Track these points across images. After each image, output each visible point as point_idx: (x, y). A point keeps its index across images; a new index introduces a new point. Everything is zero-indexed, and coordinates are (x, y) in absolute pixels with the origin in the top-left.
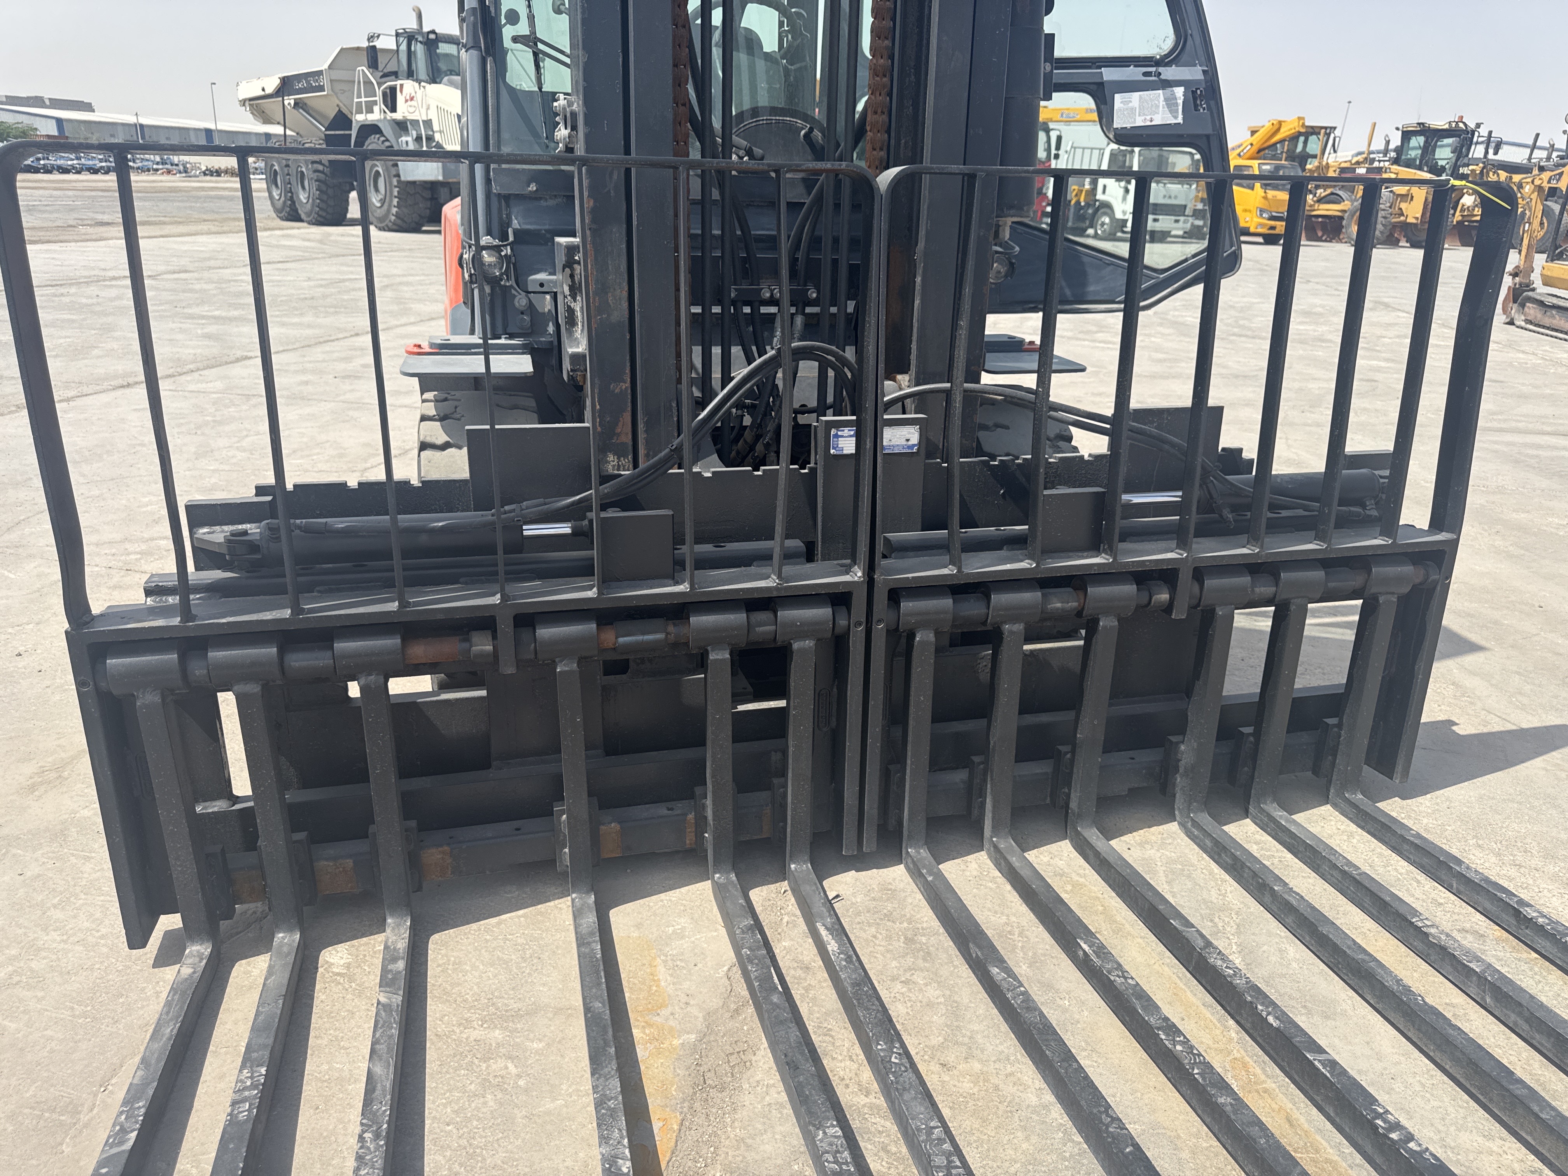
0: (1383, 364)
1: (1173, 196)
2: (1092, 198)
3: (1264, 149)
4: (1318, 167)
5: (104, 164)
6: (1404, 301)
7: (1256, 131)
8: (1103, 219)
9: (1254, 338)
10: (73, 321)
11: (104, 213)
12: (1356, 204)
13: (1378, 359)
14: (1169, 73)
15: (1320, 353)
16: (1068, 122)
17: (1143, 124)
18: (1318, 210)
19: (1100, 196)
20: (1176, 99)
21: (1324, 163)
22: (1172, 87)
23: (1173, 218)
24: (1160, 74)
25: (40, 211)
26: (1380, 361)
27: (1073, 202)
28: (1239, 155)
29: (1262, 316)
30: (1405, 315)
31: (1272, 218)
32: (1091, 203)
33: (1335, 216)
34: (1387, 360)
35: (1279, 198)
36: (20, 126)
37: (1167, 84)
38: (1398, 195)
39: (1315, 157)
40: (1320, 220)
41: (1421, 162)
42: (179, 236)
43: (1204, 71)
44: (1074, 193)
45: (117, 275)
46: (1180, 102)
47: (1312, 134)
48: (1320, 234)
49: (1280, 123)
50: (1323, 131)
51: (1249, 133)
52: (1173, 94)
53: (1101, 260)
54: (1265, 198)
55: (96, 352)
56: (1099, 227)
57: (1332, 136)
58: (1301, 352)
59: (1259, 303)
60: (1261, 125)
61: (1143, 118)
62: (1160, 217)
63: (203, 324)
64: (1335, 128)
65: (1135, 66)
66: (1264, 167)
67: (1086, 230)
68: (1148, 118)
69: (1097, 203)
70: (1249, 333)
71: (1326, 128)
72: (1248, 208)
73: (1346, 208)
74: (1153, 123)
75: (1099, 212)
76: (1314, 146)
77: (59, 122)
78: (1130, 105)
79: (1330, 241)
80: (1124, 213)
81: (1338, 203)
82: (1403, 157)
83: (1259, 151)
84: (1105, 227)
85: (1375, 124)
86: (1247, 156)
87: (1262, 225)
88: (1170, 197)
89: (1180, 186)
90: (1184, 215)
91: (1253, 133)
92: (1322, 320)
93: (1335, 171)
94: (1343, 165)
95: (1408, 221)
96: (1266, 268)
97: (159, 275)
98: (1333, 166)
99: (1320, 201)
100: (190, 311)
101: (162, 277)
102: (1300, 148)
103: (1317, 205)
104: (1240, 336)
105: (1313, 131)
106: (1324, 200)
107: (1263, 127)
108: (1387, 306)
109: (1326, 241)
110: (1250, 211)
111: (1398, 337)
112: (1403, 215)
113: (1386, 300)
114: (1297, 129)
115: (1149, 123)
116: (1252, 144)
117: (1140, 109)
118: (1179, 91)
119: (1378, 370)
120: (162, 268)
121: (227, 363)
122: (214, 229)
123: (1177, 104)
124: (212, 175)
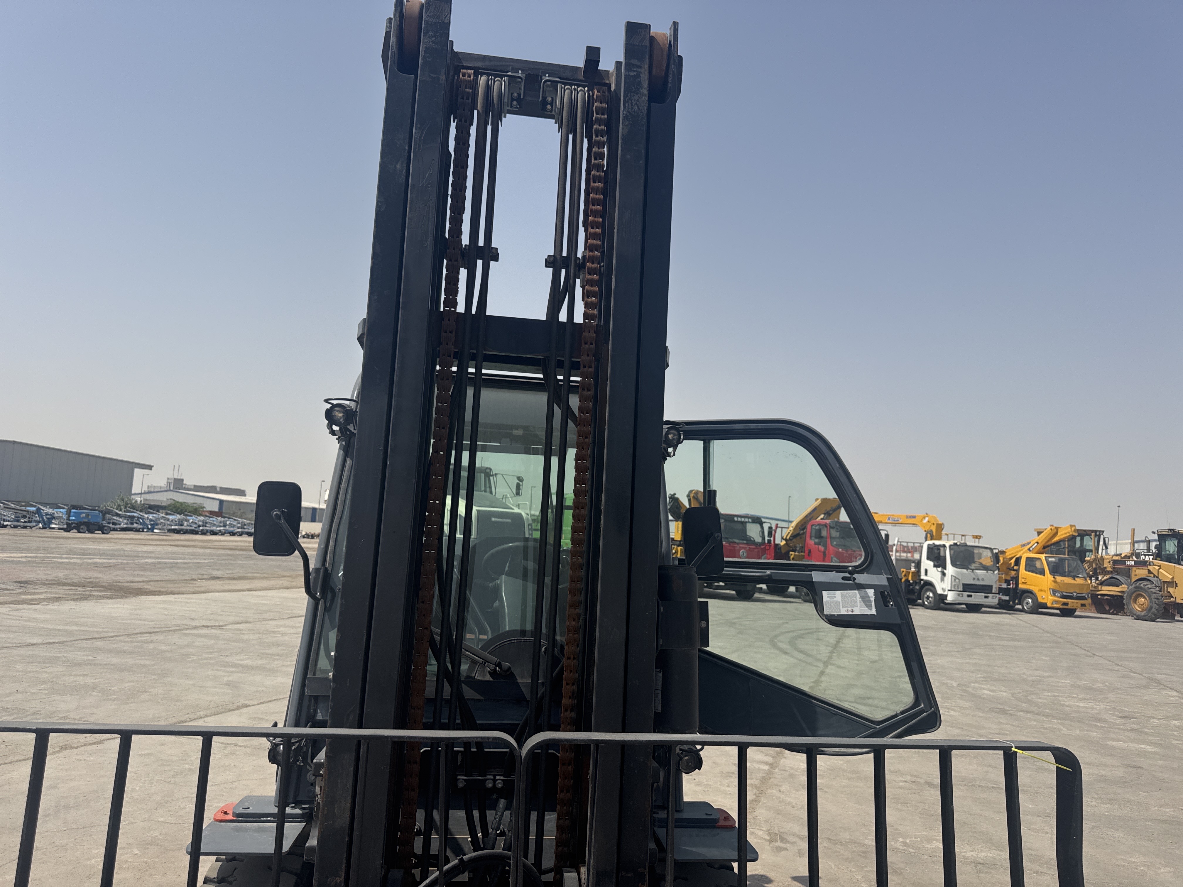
0: (1149, 748)
1: (980, 579)
2: (918, 578)
3: (1048, 546)
4: (1095, 560)
5: (240, 530)
6: (1175, 679)
7: (1042, 532)
8: (928, 594)
9: (1038, 714)
10: (145, 666)
11: (218, 570)
12: (1130, 587)
13: (1146, 743)
14: (861, 578)
15: (1095, 734)
16: (894, 524)
17: (846, 613)
18: (1101, 590)
19: (923, 577)
20: (869, 597)
21: (1099, 556)
22: (865, 589)
23: (984, 595)
24: (854, 579)
25: (178, 567)
26: (1147, 745)
27: (903, 580)
28: (1029, 549)
29: (1049, 691)
30: (1175, 693)
31: (1063, 597)
32: (918, 581)
33: (1116, 596)
34: (1154, 744)
35: (1065, 582)
36: (195, 505)
37: (860, 587)
38: (1164, 582)
39: (1091, 551)
40: (1106, 597)
41: (1178, 557)
42: (260, 590)
43: (888, 578)
44: (903, 574)
45: (198, 624)
46: (873, 599)
47: (1087, 535)
48: (1107, 608)
49: (1057, 528)
50: (1093, 534)
51: (1036, 534)
52: (867, 594)
53: (828, 710)
54: (1055, 582)
55: (145, 696)
56: (925, 599)
57: (1102, 537)
58: (1078, 732)
59: (1048, 677)
60: (1044, 528)
61: (846, 609)
62: (973, 594)
63: (231, 672)
64: (1103, 532)
65: (837, 572)
66: (1050, 559)
67: (917, 601)
68: (850, 609)
69: (922, 582)
70: (1035, 709)
71: (1095, 532)
72: (1043, 589)
73: (1124, 590)
74: (854, 613)
75: (925, 589)
76: (1089, 543)
77: (221, 502)
78: (835, 599)
79: (1117, 614)
80: (944, 590)
81: (1118, 586)
82: (1163, 553)
83: (1044, 548)
84: (930, 599)
85: (1134, 529)
86: (1036, 550)
87: (1057, 602)
88: (978, 579)
89: (985, 572)
90: (992, 593)
91: (1039, 533)
92: (1101, 697)
93: (1109, 562)
94: (1115, 558)
95: (1177, 601)
96: (1059, 640)
97: (225, 625)
98: (1107, 559)
99: (1102, 583)
100: (228, 659)
101: (228, 627)
102: (1078, 545)
103: (1100, 587)
104: (1027, 712)
105: (1083, 534)
106: (1104, 583)
107: (1046, 529)
108: (1159, 682)
109: (1113, 614)
110: (1045, 591)
111: (1167, 718)
112: (1172, 597)
113: (1159, 677)
114: (1071, 533)
115: (850, 613)
116: (1038, 543)
117: (842, 603)
118: (871, 592)
119: (1144, 754)
120: (232, 619)
121: (230, 710)
122: (286, 584)
123: (870, 601)
124: (308, 538)
